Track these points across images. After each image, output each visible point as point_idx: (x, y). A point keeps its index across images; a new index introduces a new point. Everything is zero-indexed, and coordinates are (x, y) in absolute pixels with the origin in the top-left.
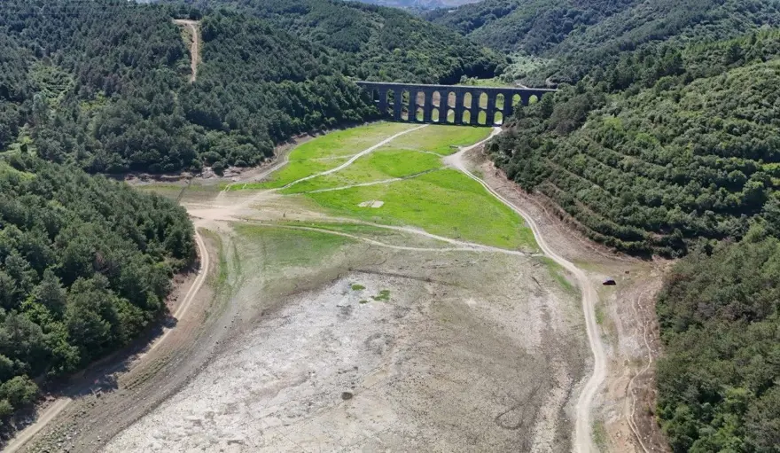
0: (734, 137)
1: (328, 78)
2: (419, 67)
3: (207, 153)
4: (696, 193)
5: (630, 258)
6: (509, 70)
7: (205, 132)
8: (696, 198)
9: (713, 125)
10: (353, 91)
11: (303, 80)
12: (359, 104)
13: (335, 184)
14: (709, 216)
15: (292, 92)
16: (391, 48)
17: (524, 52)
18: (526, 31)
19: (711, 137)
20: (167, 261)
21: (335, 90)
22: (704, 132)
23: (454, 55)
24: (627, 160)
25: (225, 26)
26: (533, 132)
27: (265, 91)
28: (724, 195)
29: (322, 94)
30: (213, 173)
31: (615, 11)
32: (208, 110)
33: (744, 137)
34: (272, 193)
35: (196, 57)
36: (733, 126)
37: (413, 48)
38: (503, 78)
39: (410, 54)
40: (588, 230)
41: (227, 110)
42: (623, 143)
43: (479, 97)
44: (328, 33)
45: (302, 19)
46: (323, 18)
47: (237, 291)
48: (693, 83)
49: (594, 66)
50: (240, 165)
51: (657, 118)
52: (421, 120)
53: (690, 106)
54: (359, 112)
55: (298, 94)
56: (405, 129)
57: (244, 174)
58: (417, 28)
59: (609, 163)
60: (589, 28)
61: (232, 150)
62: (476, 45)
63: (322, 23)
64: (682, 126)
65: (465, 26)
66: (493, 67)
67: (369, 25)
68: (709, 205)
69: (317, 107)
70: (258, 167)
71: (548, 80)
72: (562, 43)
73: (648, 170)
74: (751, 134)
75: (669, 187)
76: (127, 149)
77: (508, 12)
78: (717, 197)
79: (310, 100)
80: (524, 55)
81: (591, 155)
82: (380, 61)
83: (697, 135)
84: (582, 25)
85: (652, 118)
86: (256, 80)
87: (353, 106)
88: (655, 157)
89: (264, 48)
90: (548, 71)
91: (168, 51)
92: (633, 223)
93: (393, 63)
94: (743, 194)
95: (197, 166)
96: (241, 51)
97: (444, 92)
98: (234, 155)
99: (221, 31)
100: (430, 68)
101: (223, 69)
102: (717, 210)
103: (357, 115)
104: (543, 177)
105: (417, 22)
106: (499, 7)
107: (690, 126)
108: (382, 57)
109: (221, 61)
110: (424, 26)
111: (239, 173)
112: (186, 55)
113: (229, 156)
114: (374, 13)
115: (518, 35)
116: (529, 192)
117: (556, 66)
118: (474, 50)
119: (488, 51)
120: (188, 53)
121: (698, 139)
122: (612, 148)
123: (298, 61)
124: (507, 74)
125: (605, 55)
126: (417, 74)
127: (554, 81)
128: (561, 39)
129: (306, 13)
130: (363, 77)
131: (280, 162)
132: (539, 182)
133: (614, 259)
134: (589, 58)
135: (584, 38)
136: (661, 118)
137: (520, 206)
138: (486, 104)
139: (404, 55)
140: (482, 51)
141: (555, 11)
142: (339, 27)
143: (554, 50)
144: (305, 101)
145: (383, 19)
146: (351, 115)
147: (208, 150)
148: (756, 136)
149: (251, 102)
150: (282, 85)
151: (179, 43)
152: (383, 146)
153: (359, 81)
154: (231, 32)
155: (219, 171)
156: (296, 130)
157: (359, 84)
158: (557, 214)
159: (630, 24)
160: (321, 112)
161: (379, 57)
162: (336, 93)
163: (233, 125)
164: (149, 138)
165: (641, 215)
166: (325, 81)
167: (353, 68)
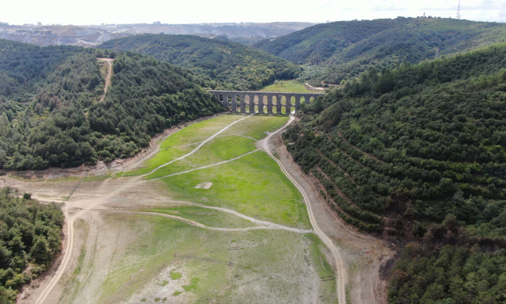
0: (430, 144)
1: (190, 90)
2: (250, 77)
3: (101, 152)
4: (410, 187)
5: (369, 237)
6: (301, 75)
7: (103, 136)
8: (410, 190)
9: (416, 134)
10: (206, 97)
11: (175, 92)
12: (210, 105)
13: (183, 168)
14: (420, 204)
15: (167, 101)
16: (234, 66)
17: (310, 63)
18: (311, 51)
19: (416, 143)
20: (31, 267)
21: (195, 97)
22: (411, 138)
23: (270, 68)
24: (366, 157)
25: (127, 63)
26: (310, 126)
27: (148, 103)
28: (428, 187)
29: (187, 100)
30: (104, 165)
31: (358, 40)
32: (106, 121)
33: (436, 144)
34: (140, 180)
35: (108, 82)
36: (429, 136)
37: (246, 65)
38: (298, 80)
39: (245, 69)
40: (342, 212)
41: (119, 120)
42: (362, 143)
43: (281, 98)
44: (198, 58)
45: (186, 50)
46: (196, 49)
47: (83, 287)
48: (402, 99)
49: (347, 74)
50: (123, 158)
51: (382, 125)
52: (248, 112)
53: (401, 118)
54: (209, 109)
55: (171, 102)
56: (238, 120)
57: (125, 164)
58: (249, 53)
59: (354, 158)
60: (344, 49)
61: (119, 148)
62: (283, 61)
63: (196, 52)
64: (398, 133)
65: (279, 49)
66: (293, 73)
67: (222, 53)
68: (419, 195)
69: (183, 109)
70: (136, 157)
71: (322, 82)
72: (330, 58)
73: (378, 167)
74: (440, 142)
75: (392, 181)
76: (47, 153)
77: (300, 41)
78: (423, 189)
79: (179, 105)
80: (310, 65)
81: (343, 149)
82: (227, 74)
83: (407, 141)
84: (341, 48)
85: (379, 125)
86: (143, 96)
87: (206, 106)
88: (382, 156)
89: (151, 75)
90: (323, 76)
91: (89, 81)
92: (370, 209)
93: (235, 75)
94: (439, 187)
95: (93, 161)
96: (135, 78)
97: (260, 96)
98: (120, 151)
99: (124, 67)
100: (256, 77)
101: (122, 92)
102: (424, 198)
103: (209, 111)
104: (314, 163)
105: (249, 50)
106: (297, 38)
107: (402, 134)
108: (229, 71)
109: (122, 85)
110: (253, 52)
111: (122, 163)
112: (101, 82)
113: (116, 152)
114: (226, 45)
115: (307, 53)
116: (306, 173)
117: (326, 74)
118: (282, 64)
119: (290, 64)
120: (104, 81)
121: (408, 144)
122: (355, 145)
123: (172, 81)
124: (300, 78)
125: (353, 67)
126: (249, 81)
127: (326, 83)
128: (330, 55)
129: (188, 46)
130: (213, 88)
131: (153, 151)
132: (312, 166)
133: (359, 237)
134: (344, 69)
135: (341, 55)
136: (384, 126)
137: (300, 184)
138: (285, 102)
139: (241, 70)
140: (286, 65)
141: (326, 41)
142: (205, 54)
143: (326, 61)
144: (175, 105)
145: (230, 49)
146: (205, 112)
147: (102, 150)
148: (444, 143)
149: (138, 112)
150: (160, 97)
151: (97, 75)
152: (221, 134)
153: (210, 90)
154: (130, 67)
155: (107, 163)
156: (168, 126)
157: (210, 92)
158: (322, 195)
159: (365, 48)
160: (185, 112)
161: (227, 72)
162: (196, 99)
163: (123, 130)
164: (62, 145)
165: (375, 203)
166: (188, 92)
167: (208, 82)
